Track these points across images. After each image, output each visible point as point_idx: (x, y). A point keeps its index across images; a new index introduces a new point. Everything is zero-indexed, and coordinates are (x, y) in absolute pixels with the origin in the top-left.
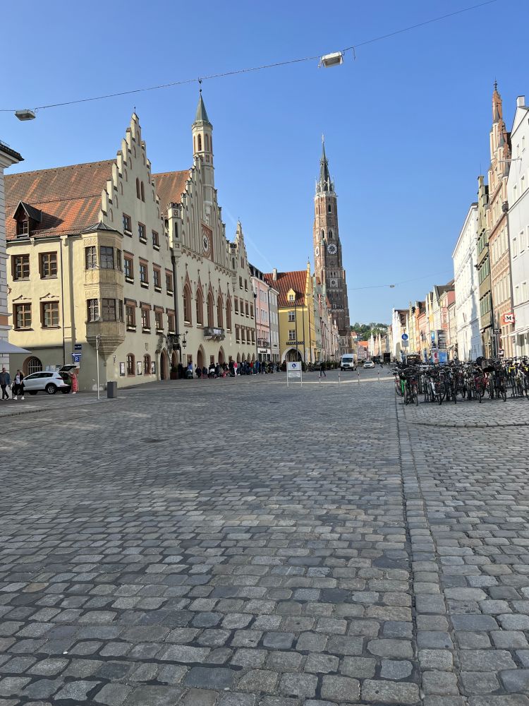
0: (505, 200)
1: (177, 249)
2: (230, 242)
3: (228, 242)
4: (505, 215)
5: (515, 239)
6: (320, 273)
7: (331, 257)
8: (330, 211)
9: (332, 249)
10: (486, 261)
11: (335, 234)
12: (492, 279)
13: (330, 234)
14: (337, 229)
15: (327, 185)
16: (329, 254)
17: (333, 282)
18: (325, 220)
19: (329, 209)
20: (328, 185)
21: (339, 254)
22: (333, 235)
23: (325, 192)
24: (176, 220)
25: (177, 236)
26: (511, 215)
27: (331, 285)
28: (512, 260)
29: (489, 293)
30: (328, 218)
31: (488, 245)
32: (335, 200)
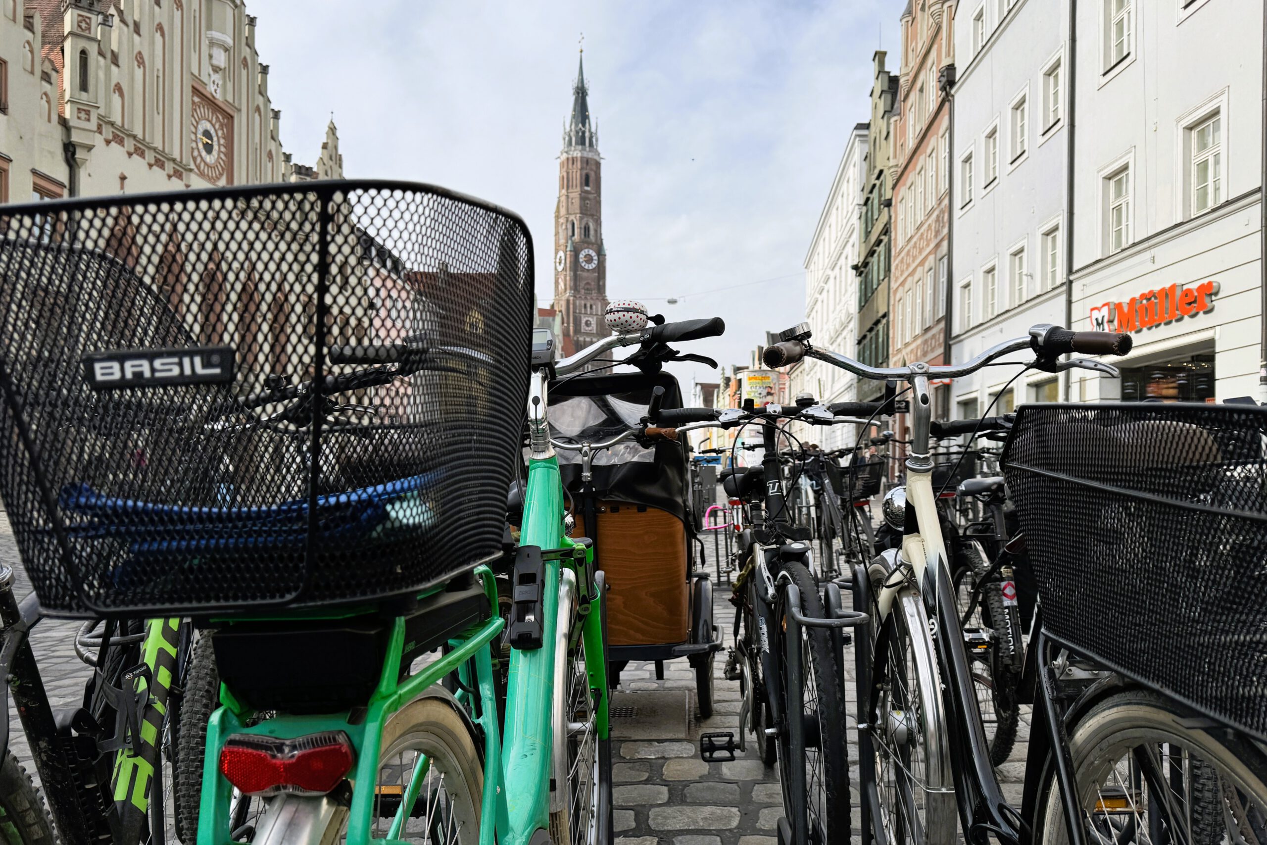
0: (945, 62)
1: (84, 124)
2: (294, 160)
3: (288, 158)
4: (947, 99)
5: (968, 159)
6: (563, 303)
7: (585, 274)
8: (587, 184)
9: (589, 259)
10: (881, 249)
11: (596, 231)
12: (894, 285)
13: (586, 229)
14: (598, 222)
15: (584, 133)
16: (583, 269)
17: (588, 324)
18: (577, 202)
19: (586, 181)
20: (587, 134)
21: (601, 270)
22: (592, 232)
23: (580, 147)
24: (82, 44)
25: (84, 87)
26: (961, 95)
27: (584, 328)
28: (957, 213)
29: (884, 321)
30: (584, 198)
31: (888, 204)
32: (598, 165)
